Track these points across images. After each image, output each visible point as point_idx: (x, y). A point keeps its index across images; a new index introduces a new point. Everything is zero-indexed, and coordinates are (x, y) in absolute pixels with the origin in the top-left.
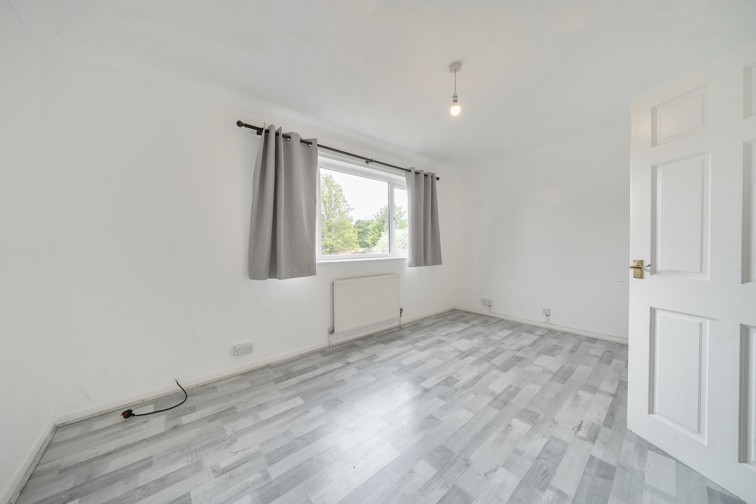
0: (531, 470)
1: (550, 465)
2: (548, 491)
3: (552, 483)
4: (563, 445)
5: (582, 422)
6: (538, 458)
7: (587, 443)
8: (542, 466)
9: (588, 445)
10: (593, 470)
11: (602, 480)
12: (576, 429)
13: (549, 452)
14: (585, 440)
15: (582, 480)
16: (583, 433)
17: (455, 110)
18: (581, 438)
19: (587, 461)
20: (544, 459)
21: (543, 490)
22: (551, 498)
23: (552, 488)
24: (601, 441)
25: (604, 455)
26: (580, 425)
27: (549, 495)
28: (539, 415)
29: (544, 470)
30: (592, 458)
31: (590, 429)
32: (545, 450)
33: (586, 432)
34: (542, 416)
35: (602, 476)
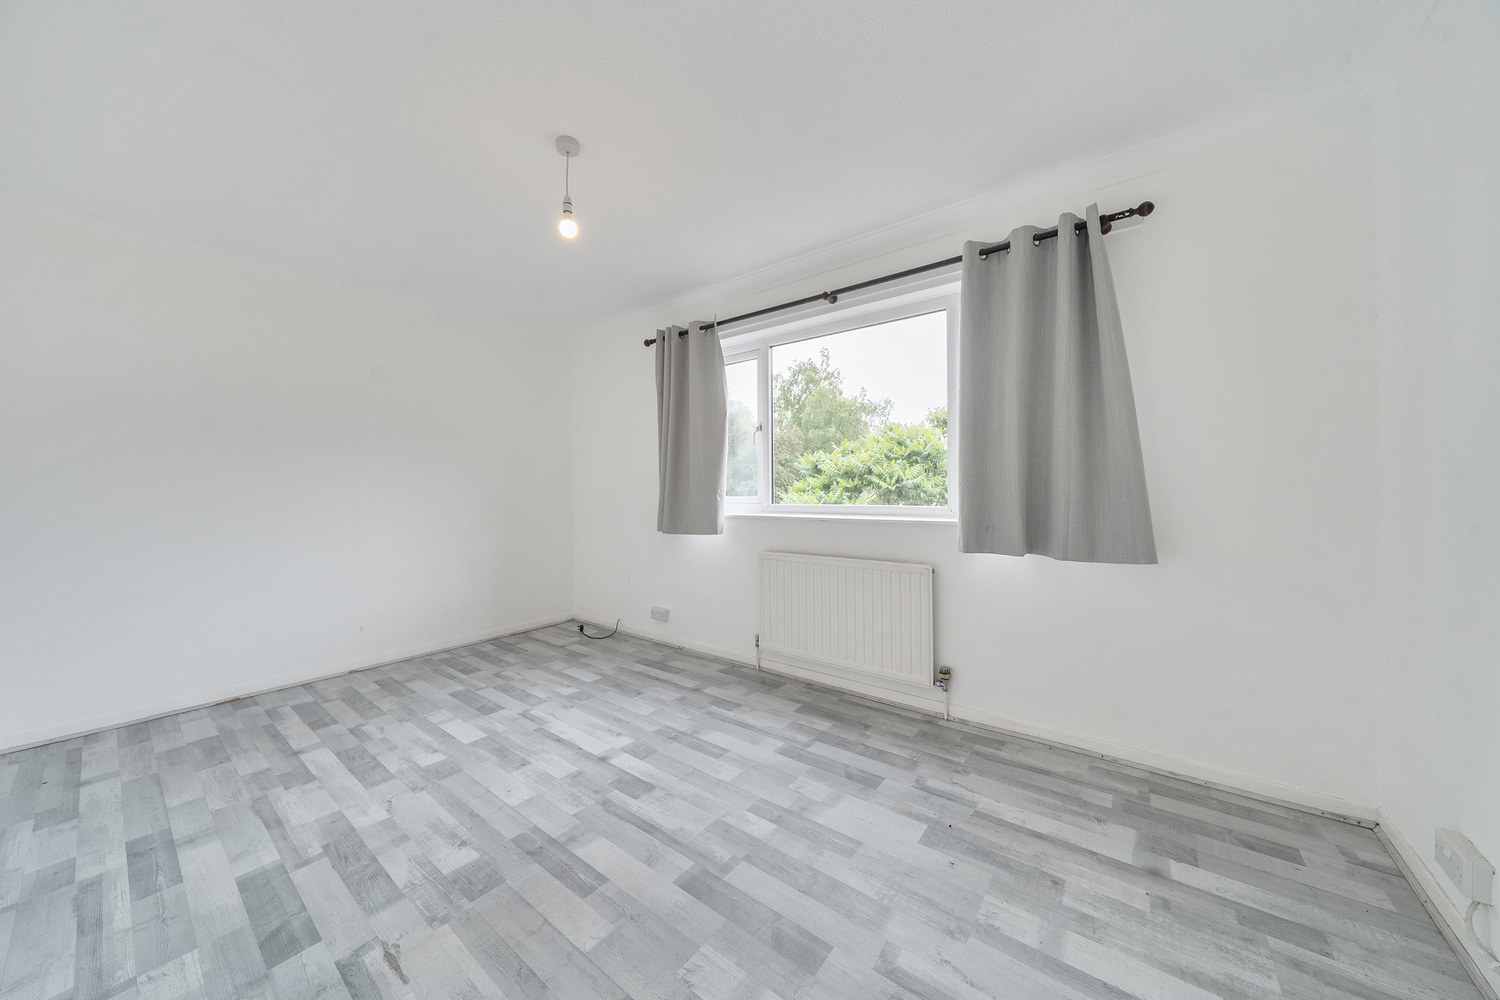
0: (361, 844)
1: (351, 869)
2: (321, 851)
3: (326, 858)
4: (371, 904)
5: (405, 981)
6: (374, 859)
7: (349, 952)
8: (358, 859)
9: (343, 951)
10: (296, 925)
11: (273, 928)
12: (393, 952)
13: (373, 877)
14: (357, 953)
15: (298, 897)
16: (374, 959)
17: (568, 229)
18: (364, 948)
19: (317, 926)
20: (368, 866)
21: (326, 847)
22: (310, 850)
23: (320, 856)
24: (332, 986)
25: (304, 965)
26: (397, 968)
27: (316, 849)
28: (471, 899)
29: (350, 858)
30: (314, 937)
31: (374, 983)
32: (379, 873)
33: (371, 969)
34: (465, 904)
35: (278, 931)
